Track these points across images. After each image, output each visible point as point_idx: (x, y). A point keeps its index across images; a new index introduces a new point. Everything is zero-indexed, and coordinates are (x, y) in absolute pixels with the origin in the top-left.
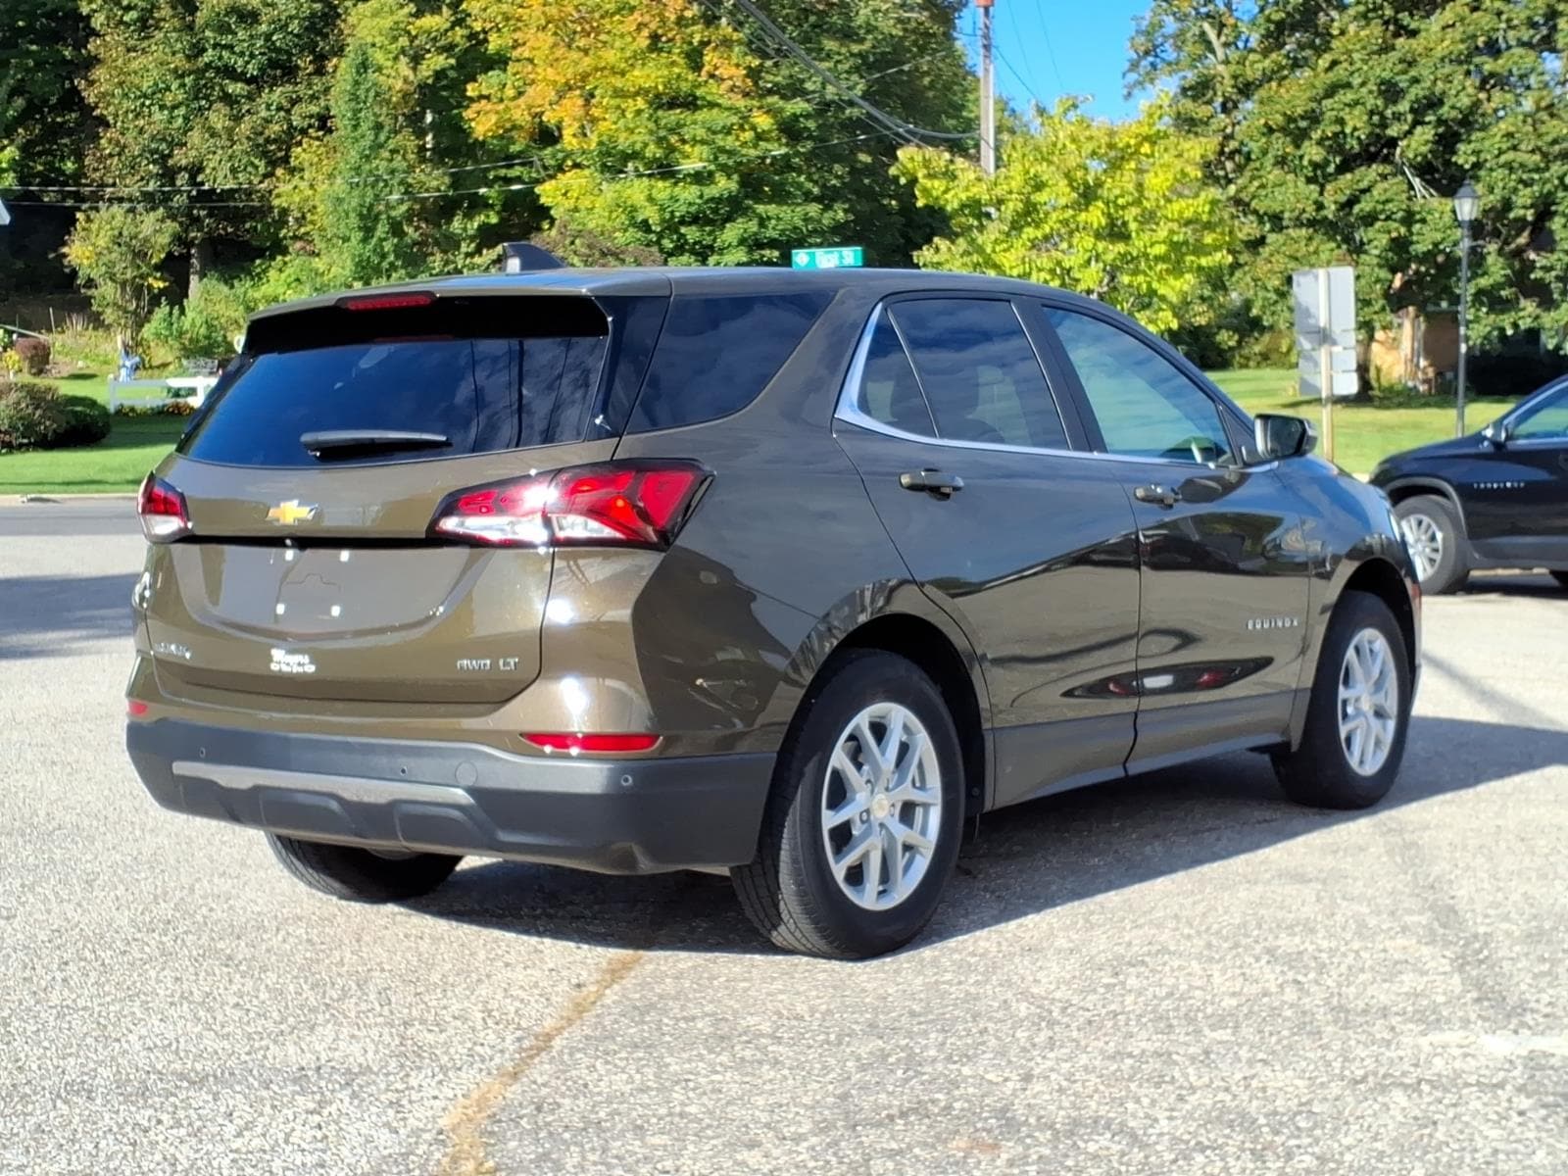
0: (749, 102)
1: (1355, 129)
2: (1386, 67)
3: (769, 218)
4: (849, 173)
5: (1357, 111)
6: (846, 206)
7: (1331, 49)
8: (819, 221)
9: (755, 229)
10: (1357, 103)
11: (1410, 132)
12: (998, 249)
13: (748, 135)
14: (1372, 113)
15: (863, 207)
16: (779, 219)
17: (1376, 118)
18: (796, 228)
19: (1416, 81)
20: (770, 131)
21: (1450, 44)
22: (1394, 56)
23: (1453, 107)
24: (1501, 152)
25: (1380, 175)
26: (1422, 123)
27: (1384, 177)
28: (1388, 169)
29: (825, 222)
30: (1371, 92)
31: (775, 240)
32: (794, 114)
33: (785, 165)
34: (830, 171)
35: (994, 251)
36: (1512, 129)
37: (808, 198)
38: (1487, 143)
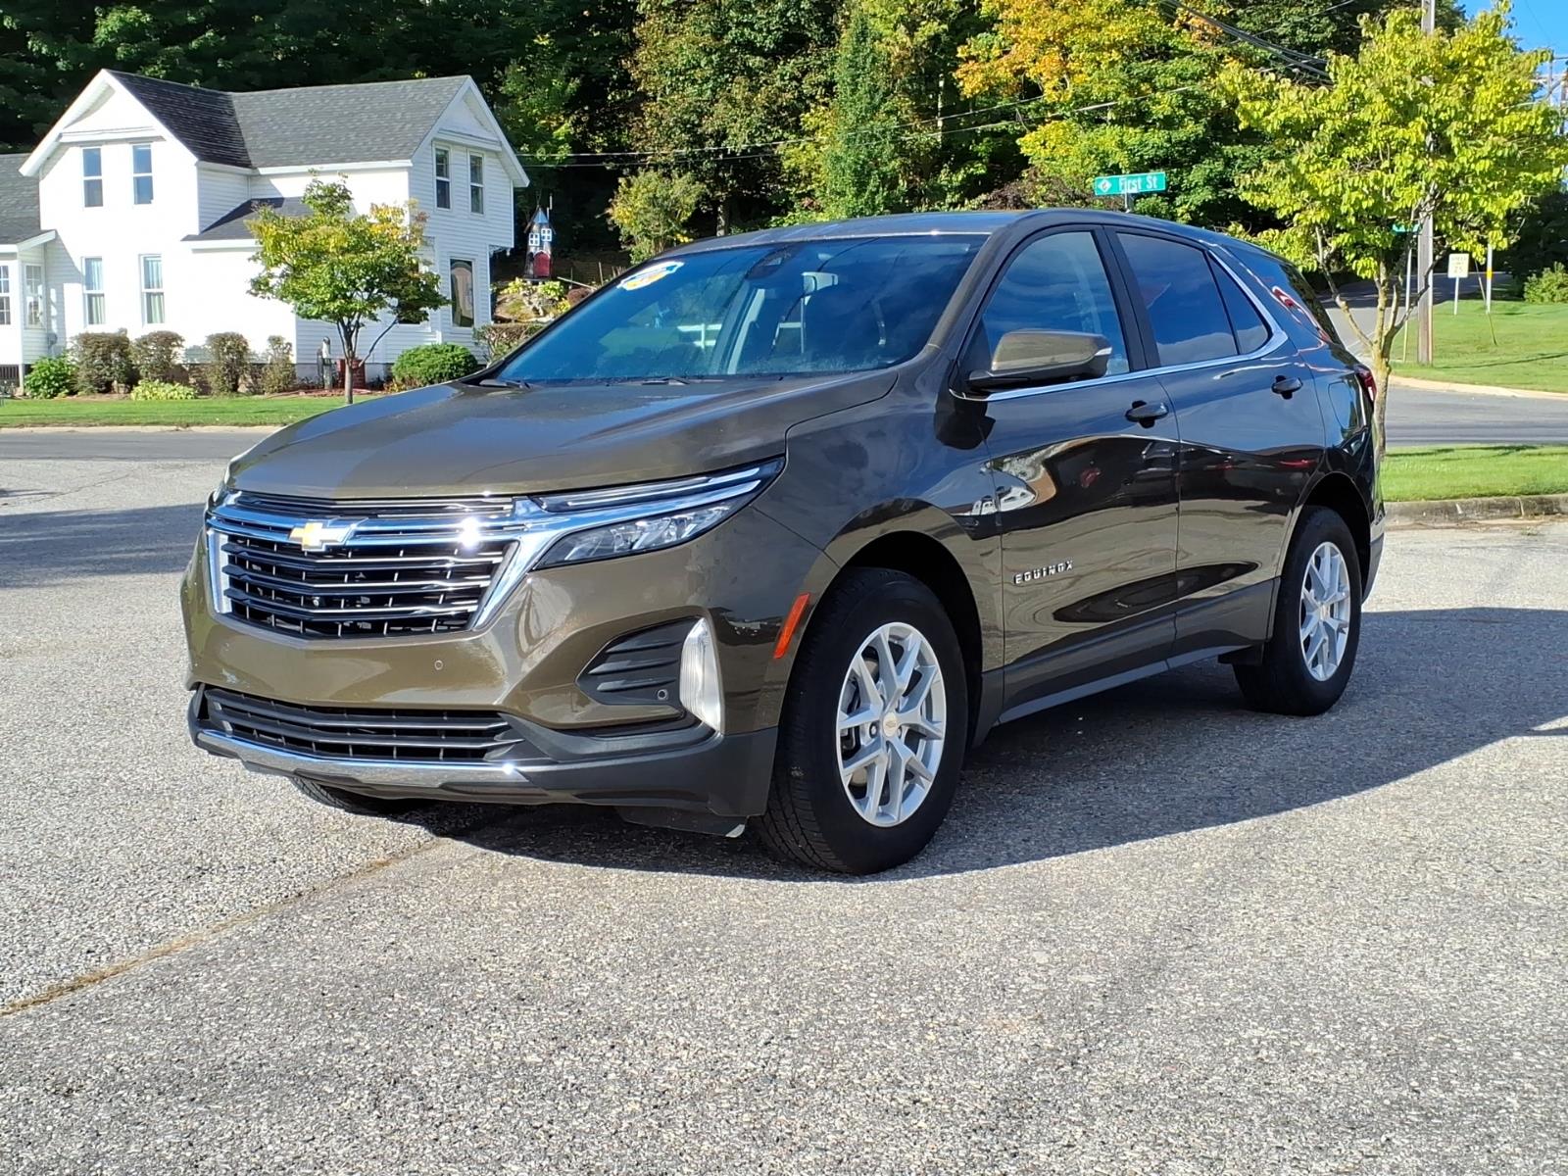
0: (1220, 49)
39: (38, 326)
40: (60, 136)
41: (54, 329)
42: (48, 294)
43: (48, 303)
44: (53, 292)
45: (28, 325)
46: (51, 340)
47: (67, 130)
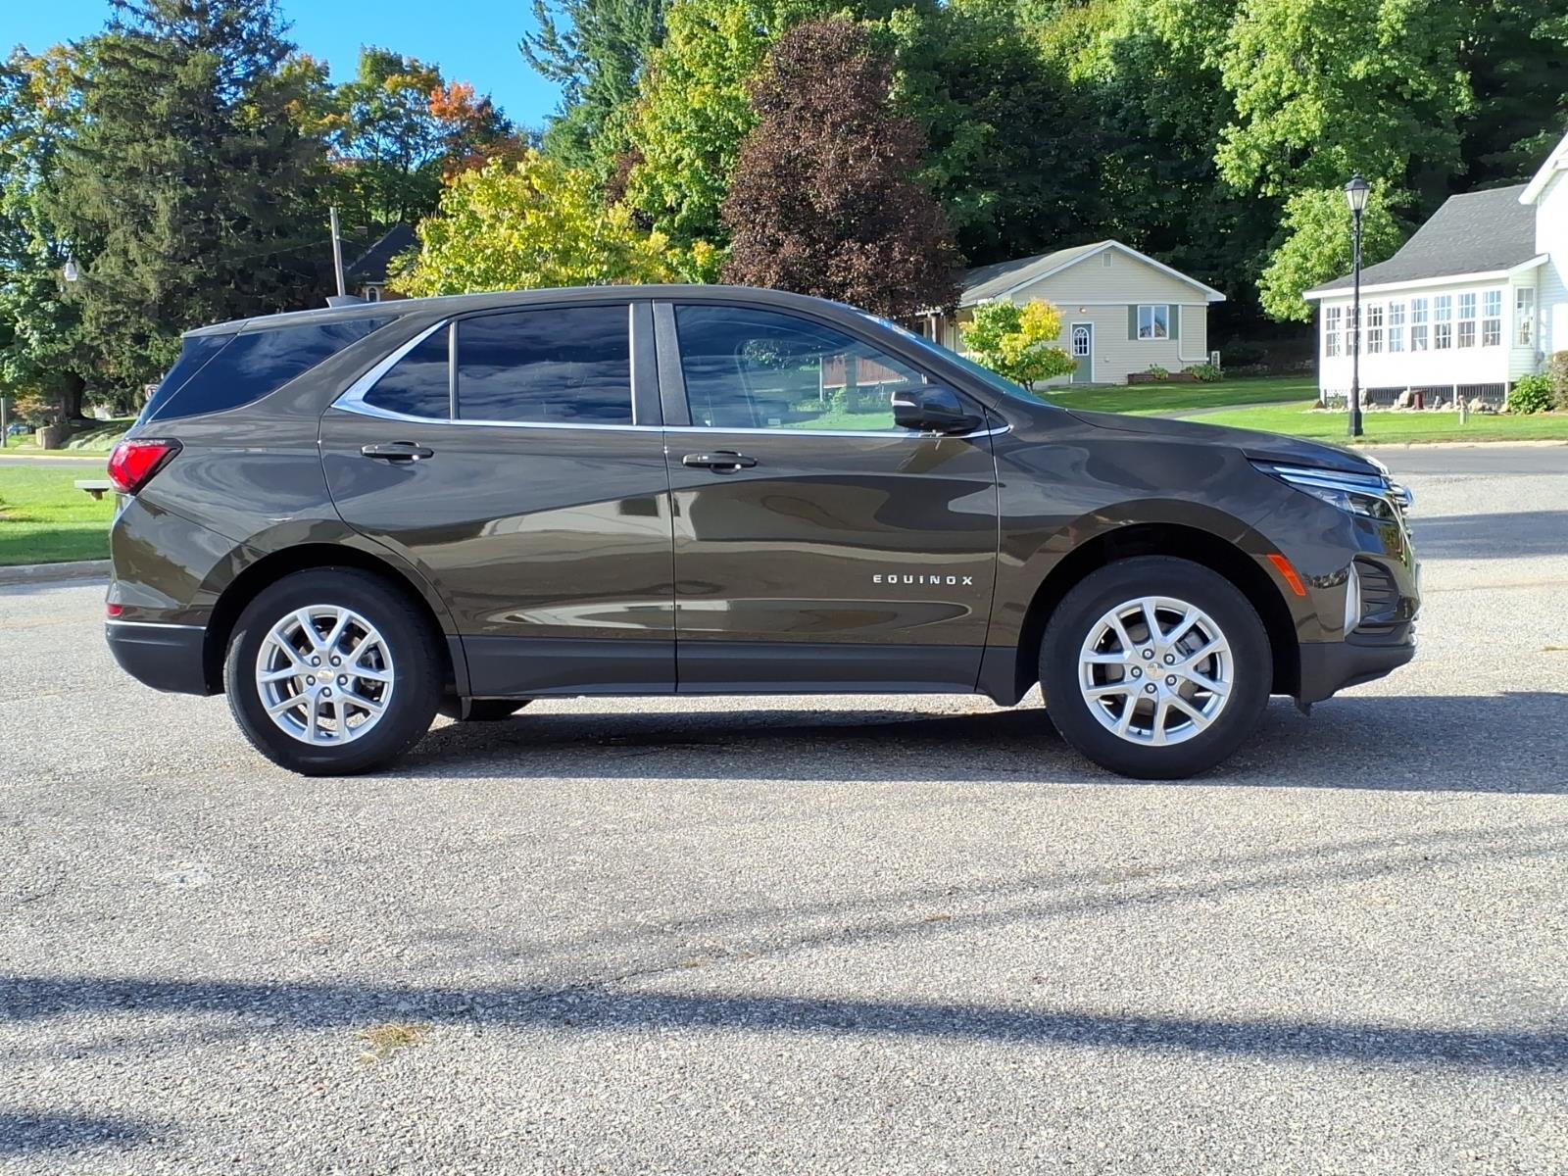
39: (1528, 346)
40: (1557, 163)
41: (1543, 348)
42: (1538, 315)
43: (1538, 323)
44: (1543, 313)
45: (1517, 345)
46: (1539, 358)
47: (1563, 157)
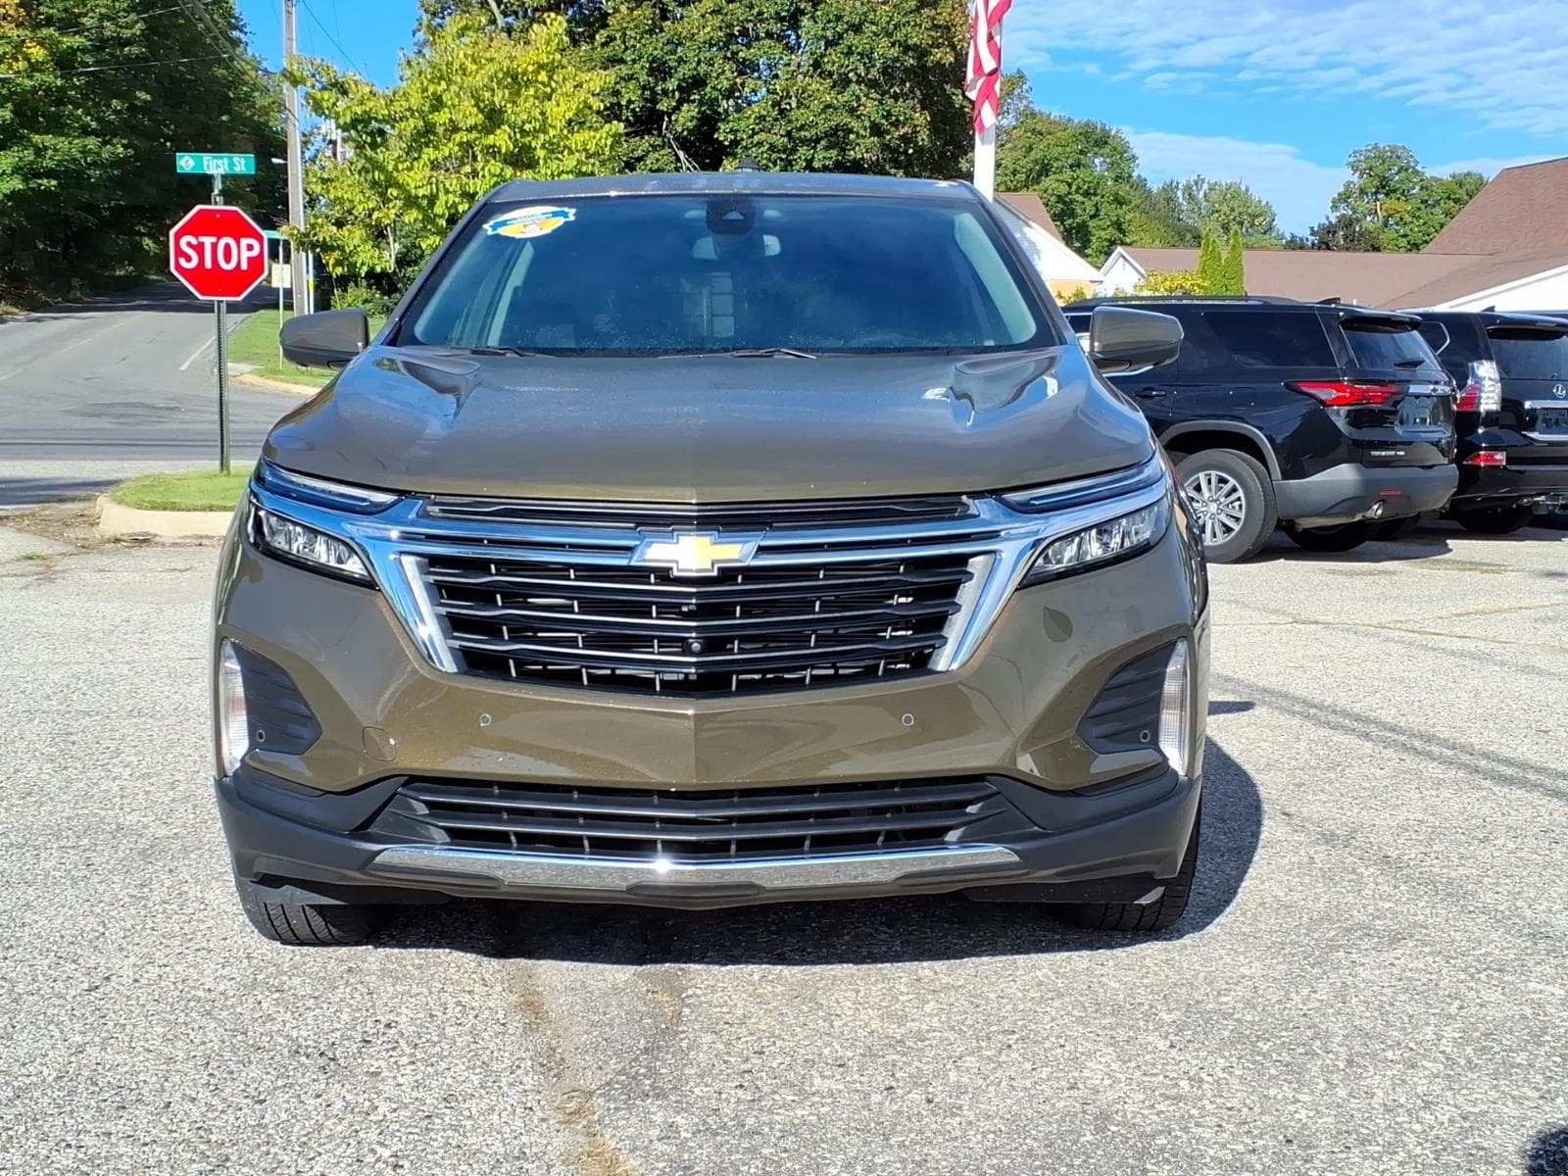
0: (21, 32)
1: (630, 102)
2: (655, 47)
3: (46, 148)
4: (128, 109)
5: (632, 85)
6: (125, 141)
7: (608, 25)
8: (98, 154)
9: (31, 158)
10: (631, 78)
11: (677, 108)
12: (400, 167)
13: (22, 65)
14: (644, 88)
15: (144, 145)
16: (56, 150)
17: (647, 93)
18: (75, 160)
19: (681, 61)
20: (43, 63)
21: (711, 29)
22: (663, 37)
23: (714, 88)
24: (755, 133)
25: (651, 145)
26: (688, 101)
27: (654, 148)
28: (659, 141)
29: (105, 155)
30: (642, 67)
31: (52, 170)
32: (71, 48)
33: (59, 97)
34: (108, 106)
35: (396, 168)
36: (764, 113)
37: (86, 131)
38: (743, 124)
